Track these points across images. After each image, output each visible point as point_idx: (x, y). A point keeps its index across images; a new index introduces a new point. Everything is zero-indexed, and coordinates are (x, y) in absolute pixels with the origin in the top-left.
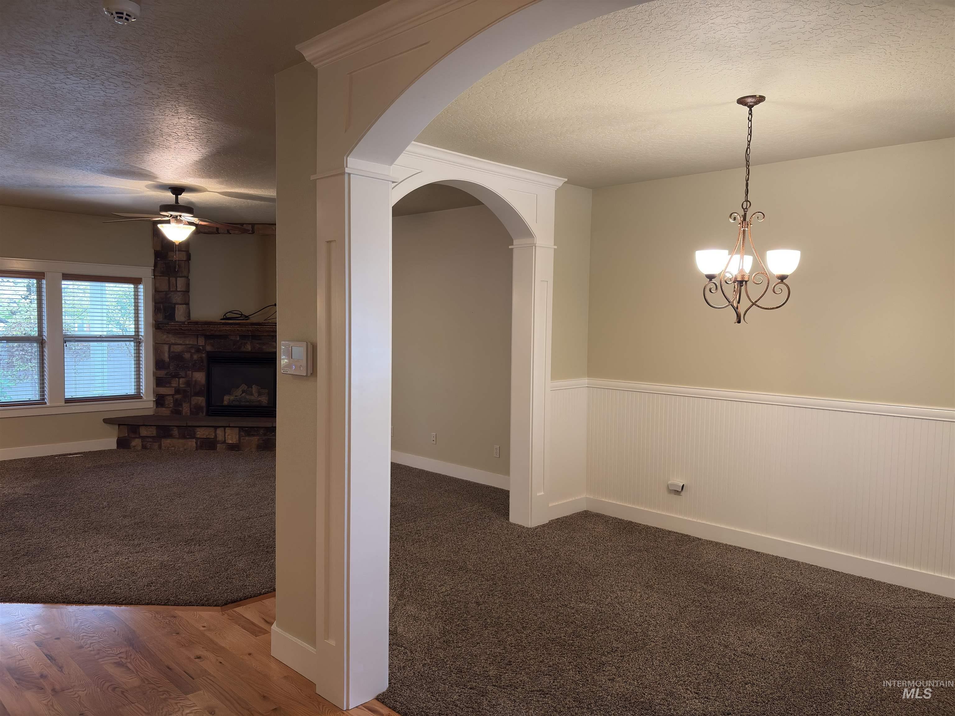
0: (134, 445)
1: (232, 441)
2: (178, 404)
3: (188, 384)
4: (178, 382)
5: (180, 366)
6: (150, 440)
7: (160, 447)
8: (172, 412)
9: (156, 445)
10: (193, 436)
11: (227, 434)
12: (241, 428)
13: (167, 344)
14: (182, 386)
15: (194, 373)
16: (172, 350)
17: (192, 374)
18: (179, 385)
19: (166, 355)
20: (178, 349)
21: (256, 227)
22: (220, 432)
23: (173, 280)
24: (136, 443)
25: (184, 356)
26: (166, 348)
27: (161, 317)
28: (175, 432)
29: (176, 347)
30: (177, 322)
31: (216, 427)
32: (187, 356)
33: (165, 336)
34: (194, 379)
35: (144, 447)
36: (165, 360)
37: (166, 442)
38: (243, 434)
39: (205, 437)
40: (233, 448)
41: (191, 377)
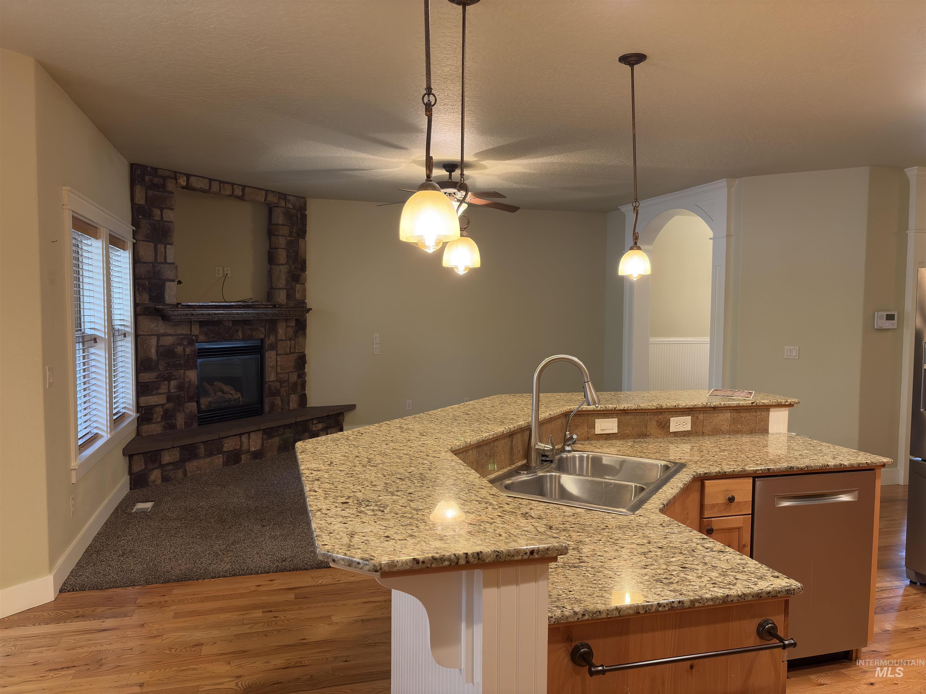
0: (153, 480)
1: (255, 448)
2: (168, 415)
3: (180, 387)
4: (167, 387)
5: (171, 364)
6: (171, 467)
7: (185, 474)
8: (164, 427)
9: (180, 473)
10: (220, 451)
11: (251, 441)
12: (265, 431)
13: (155, 335)
14: (172, 391)
15: (186, 372)
16: (161, 343)
17: (184, 373)
18: (169, 390)
19: (153, 350)
20: (168, 341)
21: (247, 189)
22: (244, 439)
23: (161, 247)
24: (155, 475)
25: (176, 350)
26: (154, 340)
27: (145, 298)
28: (202, 450)
29: (165, 338)
30: (168, 305)
31: (241, 435)
32: (179, 349)
33: (153, 326)
34: (187, 380)
35: (165, 479)
36: (152, 358)
37: (192, 466)
38: (265, 436)
39: (232, 449)
40: (258, 455)
41: (183, 378)
